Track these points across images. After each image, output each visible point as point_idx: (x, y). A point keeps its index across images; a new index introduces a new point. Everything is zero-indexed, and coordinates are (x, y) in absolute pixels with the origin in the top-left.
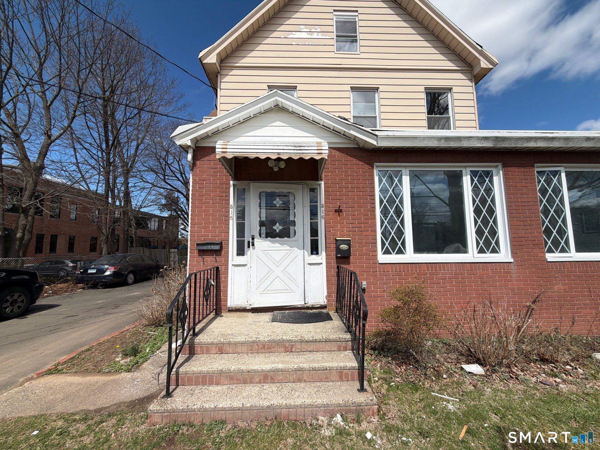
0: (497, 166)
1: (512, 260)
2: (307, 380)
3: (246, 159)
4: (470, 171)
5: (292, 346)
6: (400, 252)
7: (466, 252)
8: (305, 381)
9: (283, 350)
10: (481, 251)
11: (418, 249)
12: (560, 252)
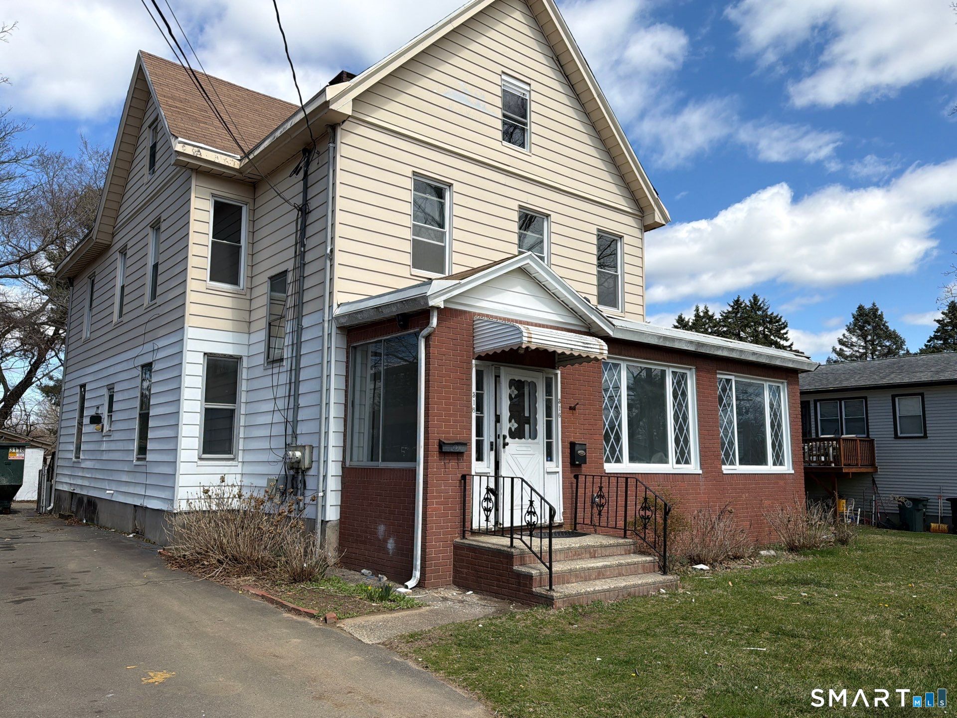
0: (691, 369)
1: (700, 472)
2: (625, 574)
3: (546, 351)
4: (673, 372)
5: (595, 551)
6: (618, 461)
7: (666, 462)
8: (623, 575)
9: (588, 555)
10: (678, 462)
11: (632, 459)
12: (730, 464)
